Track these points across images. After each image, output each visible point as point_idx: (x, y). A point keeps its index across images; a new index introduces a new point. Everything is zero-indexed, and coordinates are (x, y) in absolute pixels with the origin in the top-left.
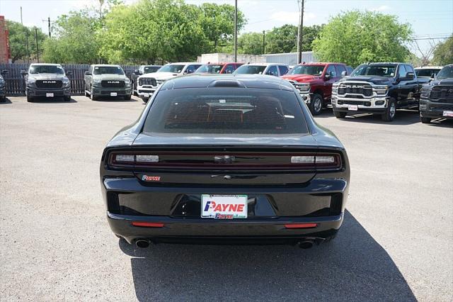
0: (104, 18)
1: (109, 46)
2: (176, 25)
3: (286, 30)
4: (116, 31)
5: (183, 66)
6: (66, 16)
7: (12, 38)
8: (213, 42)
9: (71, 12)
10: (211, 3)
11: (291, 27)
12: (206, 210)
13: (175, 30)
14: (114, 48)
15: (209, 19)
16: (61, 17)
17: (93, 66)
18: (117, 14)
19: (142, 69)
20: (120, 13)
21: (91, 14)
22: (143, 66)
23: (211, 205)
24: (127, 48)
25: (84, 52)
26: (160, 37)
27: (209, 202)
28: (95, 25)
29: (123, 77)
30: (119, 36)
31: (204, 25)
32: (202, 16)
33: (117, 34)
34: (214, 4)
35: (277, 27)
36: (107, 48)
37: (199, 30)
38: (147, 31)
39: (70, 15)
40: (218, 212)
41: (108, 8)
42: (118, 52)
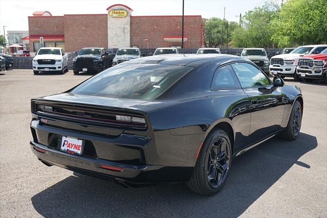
1: (280, 33)
4: (286, 21)
6: (251, 12)
7: (216, 30)
9: (256, 8)
12: (63, 146)
14: (284, 35)
16: (248, 12)
18: (288, 7)
23: (66, 143)
25: (260, 39)
27: (65, 141)
33: (287, 23)
39: (254, 10)
40: (68, 148)
42: (286, 38)
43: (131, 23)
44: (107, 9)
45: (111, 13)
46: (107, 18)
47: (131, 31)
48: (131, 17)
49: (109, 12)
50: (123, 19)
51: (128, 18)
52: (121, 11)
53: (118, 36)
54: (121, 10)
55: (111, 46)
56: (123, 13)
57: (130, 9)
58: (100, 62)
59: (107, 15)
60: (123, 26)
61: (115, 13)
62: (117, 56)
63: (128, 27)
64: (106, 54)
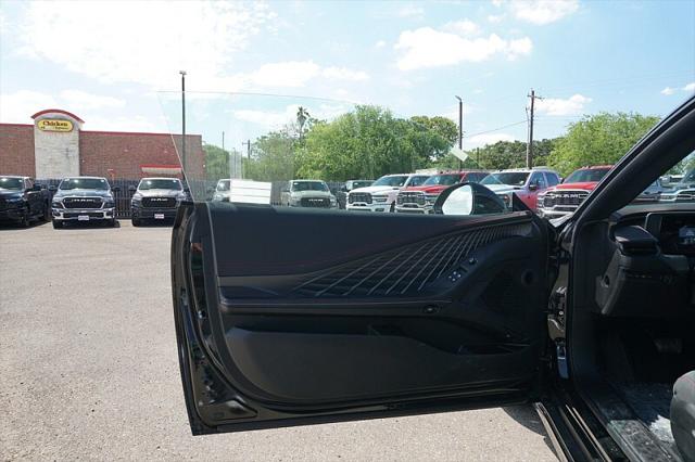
0: (304, 137)
2: (382, 141)
3: (501, 147)
5: (406, 178)
8: (424, 159)
10: (420, 115)
11: (506, 143)
13: (381, 146)
15: (419, 134)
17: (292, 181)
19: (350, 184)
20: (321, 131)
21: (292, 134)
22: (352, 182)
24: (328, 168)
26: (365, 154)
28: (295, 145)
29: (328, 194)
30: (320, 155)
31: (413, 140)
32: (411, 130)
34: (424, 117)
35: (490, 144)
36: (306, 169)
37: (408, 145)
38: (351, 148)
41: (308, 128)
43: (81, 143)
44: (33, 117)
45: (41, 124)
46: (32, 132)
47: (80, 155)
48: (80, 132)
49: (37, 122)
50: (65, 135)
51: (75, 135)
52: (60, 122)
53: (56, 163)
54: (61, 119)
55: (42, 175)
56: (66, 125)
57: (78, 119)
58: (20, 204)
59: (32, 126)
60: (64, 147)
61: (49, 124)
62: (60, 192)
63: (75, 148)
64: (36, 187)
